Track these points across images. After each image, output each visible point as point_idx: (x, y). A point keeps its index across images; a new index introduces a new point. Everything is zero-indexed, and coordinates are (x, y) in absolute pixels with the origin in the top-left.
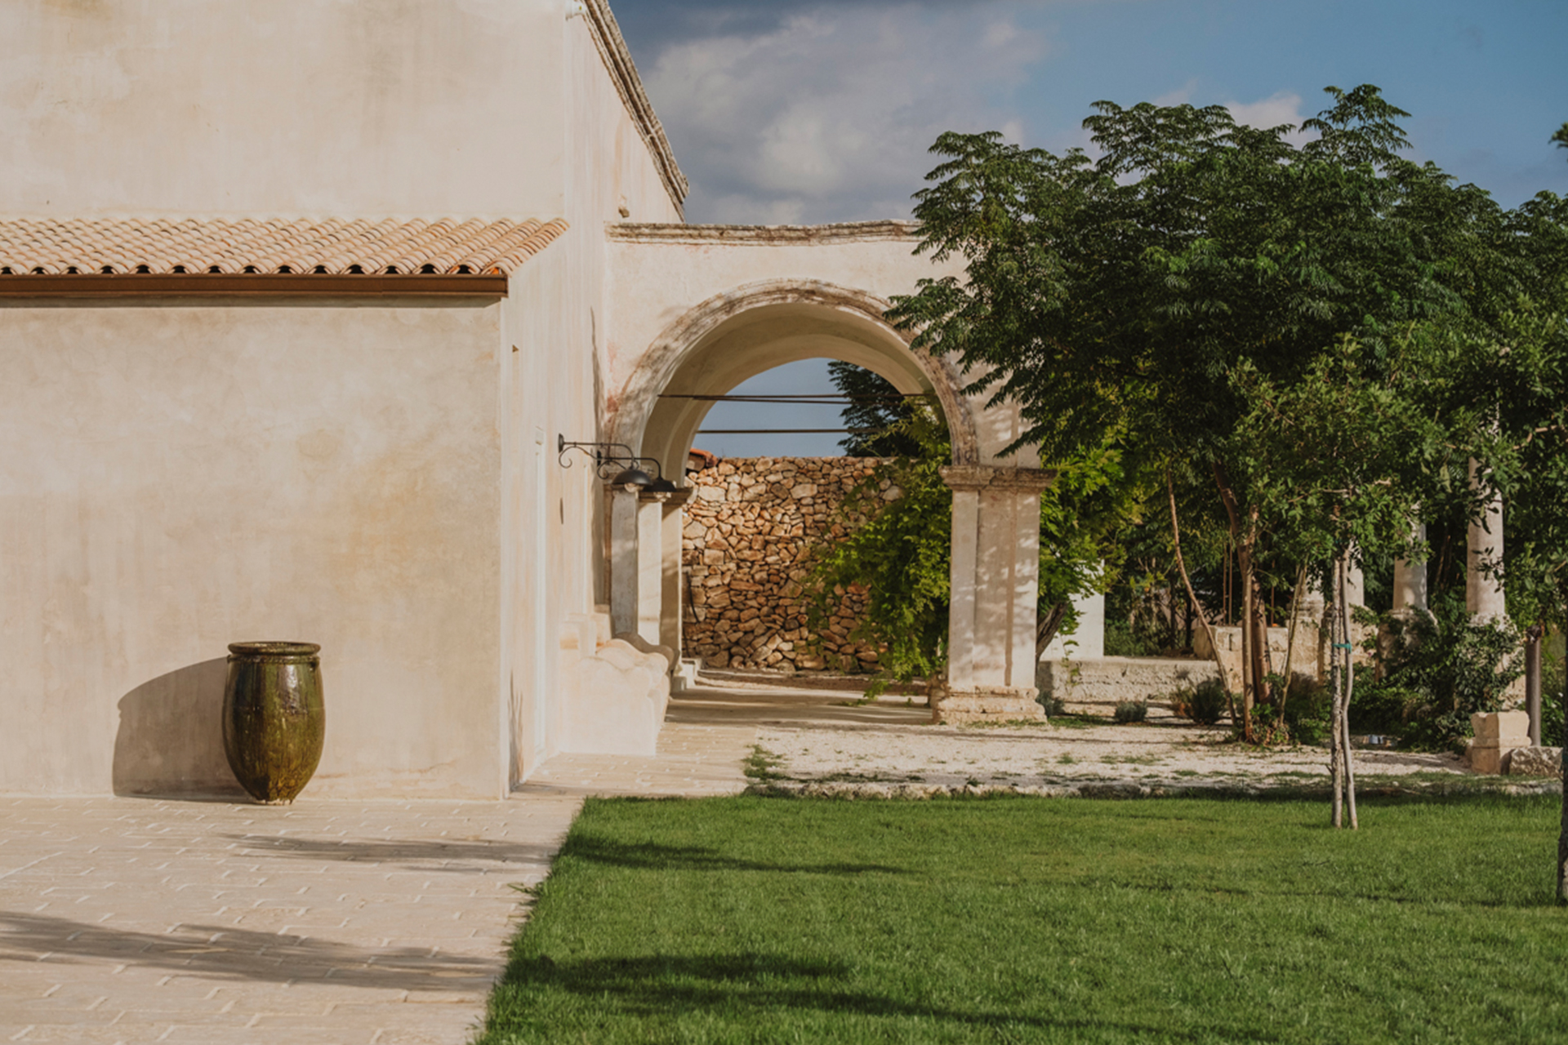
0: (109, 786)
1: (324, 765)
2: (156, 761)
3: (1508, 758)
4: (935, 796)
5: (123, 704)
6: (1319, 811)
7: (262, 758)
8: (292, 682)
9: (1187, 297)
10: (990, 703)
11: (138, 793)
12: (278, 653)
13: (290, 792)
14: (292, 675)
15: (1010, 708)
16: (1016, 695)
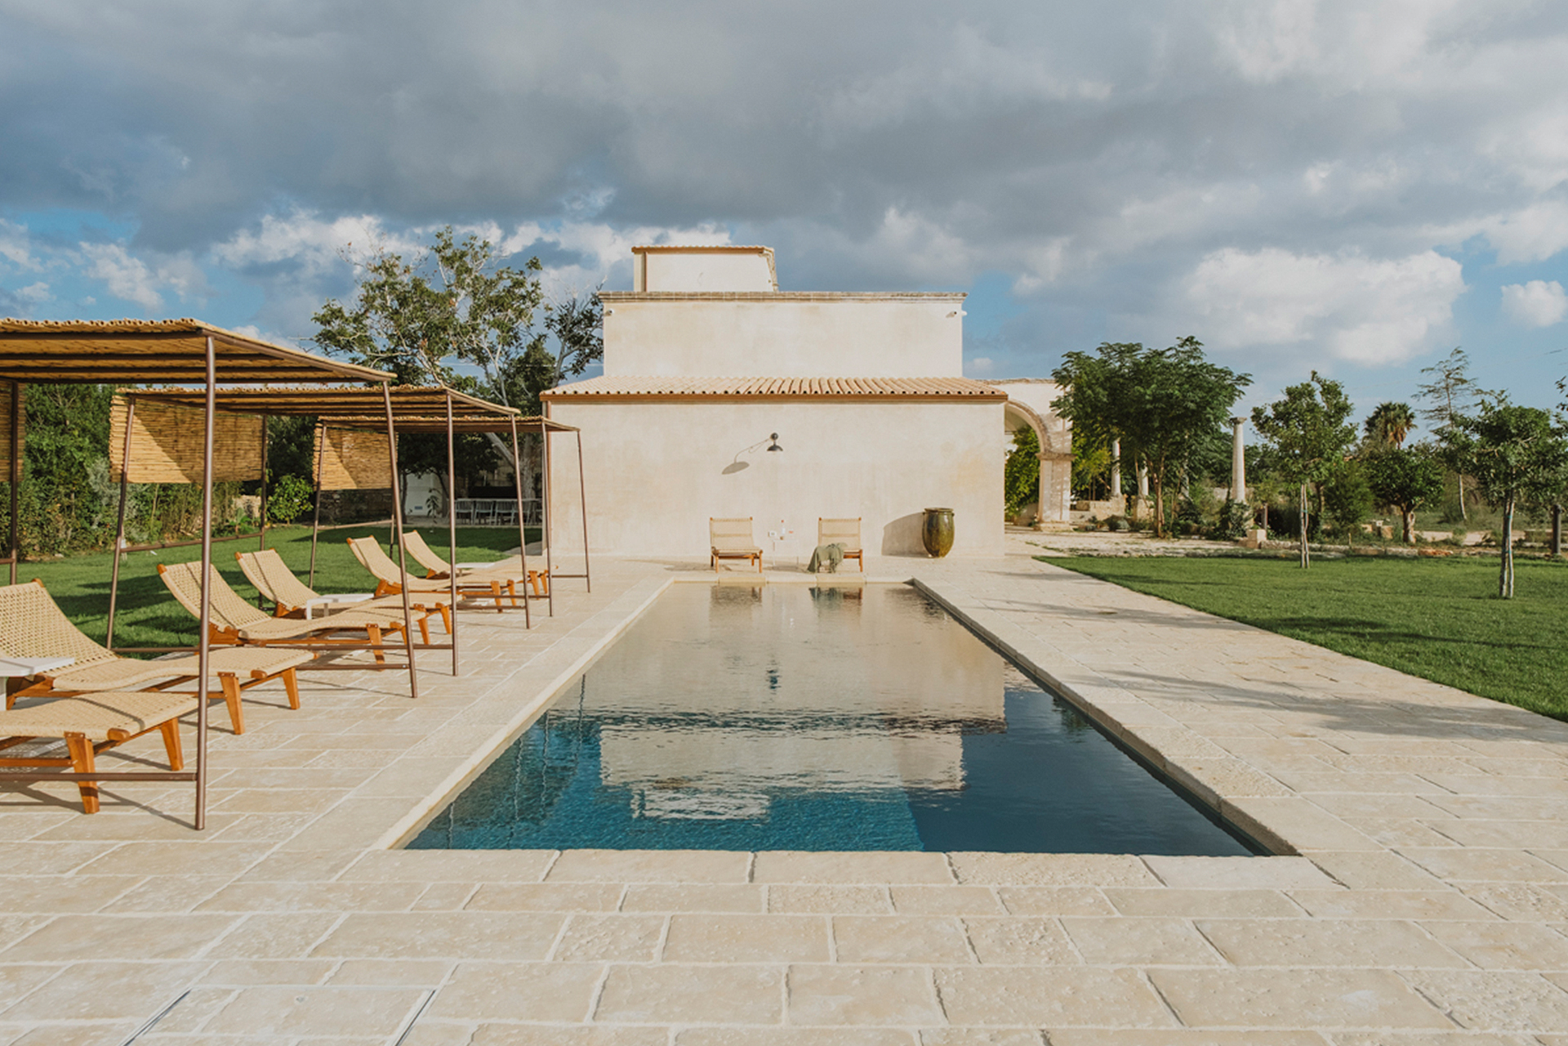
0: (880, 552)
1: (953, 547)
2: (897, 544)
3: (1260, 544)
4: (1141, 557)
5: (885, 528)
6: (1297, 564)
7: (938, 544)
8: (946, 521)
9: (1151, 402)
10: (1056, 525)
11: (891, 554)
12: (942, 511)
13: (944, 555)
14: (945, 518)
15: (1062, 526)
16: (1063, 523)
